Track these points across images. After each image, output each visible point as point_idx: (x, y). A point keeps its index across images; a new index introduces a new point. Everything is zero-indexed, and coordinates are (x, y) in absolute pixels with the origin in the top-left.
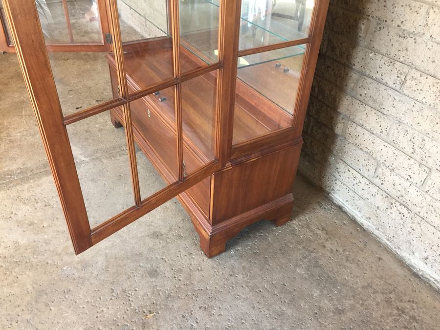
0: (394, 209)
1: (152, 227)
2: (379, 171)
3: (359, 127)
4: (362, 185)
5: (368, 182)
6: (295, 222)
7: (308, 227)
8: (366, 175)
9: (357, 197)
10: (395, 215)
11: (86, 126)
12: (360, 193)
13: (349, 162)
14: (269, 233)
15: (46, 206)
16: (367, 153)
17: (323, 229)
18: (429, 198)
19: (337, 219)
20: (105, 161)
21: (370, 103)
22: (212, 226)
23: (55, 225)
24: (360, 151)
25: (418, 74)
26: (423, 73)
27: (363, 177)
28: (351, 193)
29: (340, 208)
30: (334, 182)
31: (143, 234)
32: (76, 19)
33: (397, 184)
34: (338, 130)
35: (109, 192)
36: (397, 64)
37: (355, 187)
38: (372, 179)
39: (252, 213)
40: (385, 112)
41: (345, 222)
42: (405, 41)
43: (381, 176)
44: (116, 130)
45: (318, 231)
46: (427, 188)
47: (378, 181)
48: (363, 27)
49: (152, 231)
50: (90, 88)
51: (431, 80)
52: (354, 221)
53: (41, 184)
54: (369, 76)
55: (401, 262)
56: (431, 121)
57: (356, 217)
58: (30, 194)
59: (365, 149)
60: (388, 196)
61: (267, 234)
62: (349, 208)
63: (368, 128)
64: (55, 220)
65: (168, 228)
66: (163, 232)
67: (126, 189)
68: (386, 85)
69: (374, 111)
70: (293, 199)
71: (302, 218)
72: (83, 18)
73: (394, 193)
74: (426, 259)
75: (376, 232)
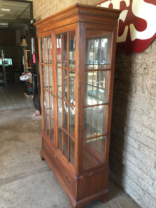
0: (146, 196)
1: (54, 203)
2: (139, 180)
3: (130, 162)
4: (135, 186)
6: (110, 202)
7: (115, 204)
8: (135, 181)
9: (134, 191)
10: (147, 198)
11: (31, 160)
12: (134, 189)
13: (129, 176)
14: (100, 206)
15: (15, 193)
17: (121, 205)
19: (127, 200)
20: (37, 174)
21: (132, 154)
22: (77, 202)
23: (18, 201)
24: (132, 171)
25: (143, 145)
26: (145, 145)
28: (132, 189)
29: (129, 196)
30: (125, 184)
31: (50, 206)
32: (30, 115)
33: (145, 185)
34: (124, 163)
35: (38, 188)
36: (137, 141)
37: (133, 186)
38: (137, 183)
39: (92, 197)
40: (136, 157)
41: (130, 202)
42: (138, 134)
43: (140, 182)
44: (42, 161)
45: (119, 206)
46: (154, 187)
47: (139, 184)
48: (125, 129)
49: (54, 204)
50: (33, 144)
51: (147, 147)
52: (134, 201)
53: (13, 184)
54: (130, 144)
56: (150, 161)
57: (135, 200)
58: (9, 188)
59: (133, 171)
60: (143, 190)
61: (99, 207)
62: (132, 195)
63: (133, 163)
64: (18, 199)
65: (60, 203)
66: (58, 204)
67: (45, 186)
68: (135, 148)
69: (133, 157)
70: (108, 191)
71: (113, 200)
72: (32, 115)
73: (145, 189)
75: (142, 206)
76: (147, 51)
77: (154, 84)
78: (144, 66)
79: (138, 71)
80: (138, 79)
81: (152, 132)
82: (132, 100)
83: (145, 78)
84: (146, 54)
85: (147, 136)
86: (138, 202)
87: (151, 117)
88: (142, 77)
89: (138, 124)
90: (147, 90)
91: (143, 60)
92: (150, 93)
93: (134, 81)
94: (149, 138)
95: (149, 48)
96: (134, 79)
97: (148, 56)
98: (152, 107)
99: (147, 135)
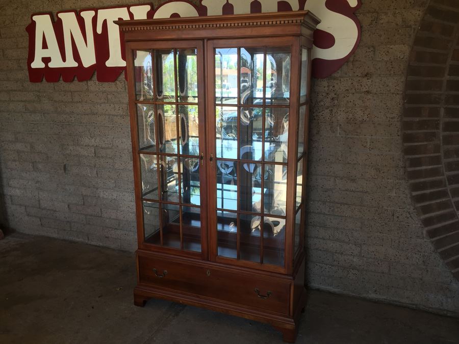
2: (335, 257)
3: (315, 239)
4: (328, 270)
5: (330, 266)
8: (328, 263)
9: (326, 278)
10: (352, 277)
11: (118, 316)
12: (328, 274)
13: (315, 261)
14: (304, 318)
16: (324, 251)
18: (365, 259)
19: (323, 296)
20: (165, 329)
21: (318, 225)
22: (292, 319)
24: (320, 251)
25: (339, 205)
26: (341, 204)
27: (327, 265)
29: (318, 290)
33: (346, 260)
36: (327, 204)
37: (324, 273)
38: (332, 264)
40: (328, 226)
43: (337, 260)
44: (144, 308)
46: (363, 255)
47: (336, 263)
50: (78, 291)
51: (346, 206)
52: (330, 293)
54: (313, 212)
55: (364, 299)
59: (322, 249)
60: (344, 268)
62: (323, 287)
63: (321, 237)
68: (324, 214)
69: (322, 228)
71: (309, 302)
73: (347, 265)
74: (376, 291)
76: (336, 75)
77: (350, 117)
78: (332, 95)
79: (322, 103)
80: (321, 114)
81: (353, 182)
82: (313, 146)
83: (334, 111)
84: (334, 79)
85: (344, 191)
86: (336, 290)
87: (350, 162)
88: (329, 111)
89: (326, 177)
90: (338, 128)
91: (331, 87)
92: (345, 131)
93: (315, 117)
94: (348, 193)
95: (339, 71)
96: (315, 114)
97: (339, 82)
98: (350, 148)
99: (344, 189)
